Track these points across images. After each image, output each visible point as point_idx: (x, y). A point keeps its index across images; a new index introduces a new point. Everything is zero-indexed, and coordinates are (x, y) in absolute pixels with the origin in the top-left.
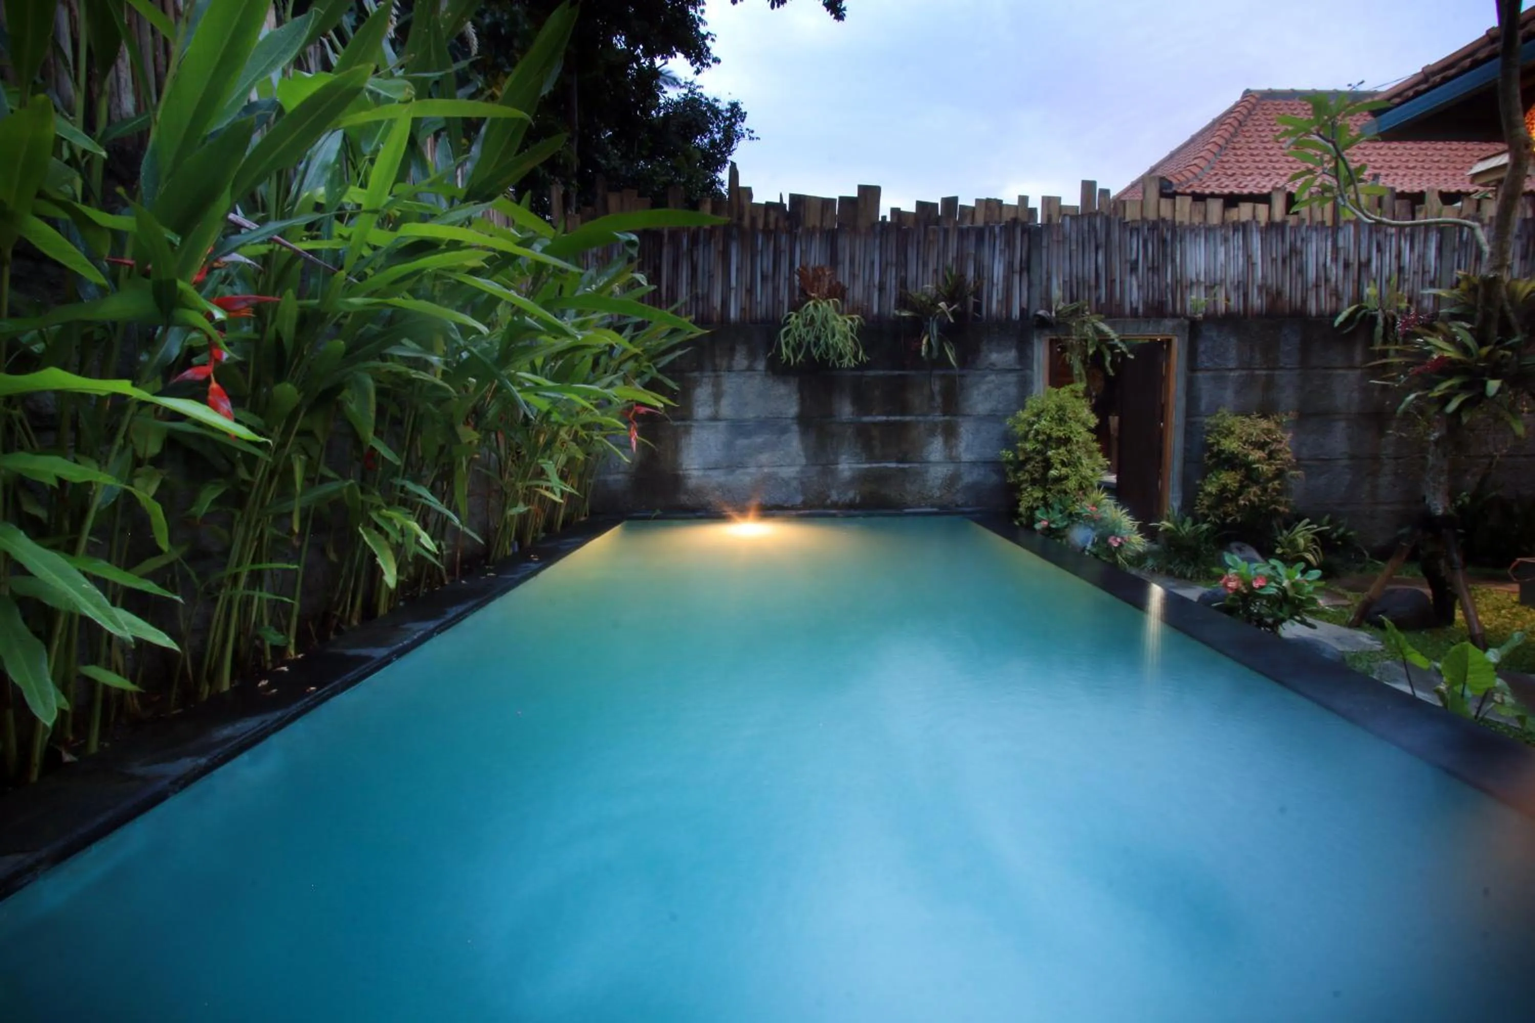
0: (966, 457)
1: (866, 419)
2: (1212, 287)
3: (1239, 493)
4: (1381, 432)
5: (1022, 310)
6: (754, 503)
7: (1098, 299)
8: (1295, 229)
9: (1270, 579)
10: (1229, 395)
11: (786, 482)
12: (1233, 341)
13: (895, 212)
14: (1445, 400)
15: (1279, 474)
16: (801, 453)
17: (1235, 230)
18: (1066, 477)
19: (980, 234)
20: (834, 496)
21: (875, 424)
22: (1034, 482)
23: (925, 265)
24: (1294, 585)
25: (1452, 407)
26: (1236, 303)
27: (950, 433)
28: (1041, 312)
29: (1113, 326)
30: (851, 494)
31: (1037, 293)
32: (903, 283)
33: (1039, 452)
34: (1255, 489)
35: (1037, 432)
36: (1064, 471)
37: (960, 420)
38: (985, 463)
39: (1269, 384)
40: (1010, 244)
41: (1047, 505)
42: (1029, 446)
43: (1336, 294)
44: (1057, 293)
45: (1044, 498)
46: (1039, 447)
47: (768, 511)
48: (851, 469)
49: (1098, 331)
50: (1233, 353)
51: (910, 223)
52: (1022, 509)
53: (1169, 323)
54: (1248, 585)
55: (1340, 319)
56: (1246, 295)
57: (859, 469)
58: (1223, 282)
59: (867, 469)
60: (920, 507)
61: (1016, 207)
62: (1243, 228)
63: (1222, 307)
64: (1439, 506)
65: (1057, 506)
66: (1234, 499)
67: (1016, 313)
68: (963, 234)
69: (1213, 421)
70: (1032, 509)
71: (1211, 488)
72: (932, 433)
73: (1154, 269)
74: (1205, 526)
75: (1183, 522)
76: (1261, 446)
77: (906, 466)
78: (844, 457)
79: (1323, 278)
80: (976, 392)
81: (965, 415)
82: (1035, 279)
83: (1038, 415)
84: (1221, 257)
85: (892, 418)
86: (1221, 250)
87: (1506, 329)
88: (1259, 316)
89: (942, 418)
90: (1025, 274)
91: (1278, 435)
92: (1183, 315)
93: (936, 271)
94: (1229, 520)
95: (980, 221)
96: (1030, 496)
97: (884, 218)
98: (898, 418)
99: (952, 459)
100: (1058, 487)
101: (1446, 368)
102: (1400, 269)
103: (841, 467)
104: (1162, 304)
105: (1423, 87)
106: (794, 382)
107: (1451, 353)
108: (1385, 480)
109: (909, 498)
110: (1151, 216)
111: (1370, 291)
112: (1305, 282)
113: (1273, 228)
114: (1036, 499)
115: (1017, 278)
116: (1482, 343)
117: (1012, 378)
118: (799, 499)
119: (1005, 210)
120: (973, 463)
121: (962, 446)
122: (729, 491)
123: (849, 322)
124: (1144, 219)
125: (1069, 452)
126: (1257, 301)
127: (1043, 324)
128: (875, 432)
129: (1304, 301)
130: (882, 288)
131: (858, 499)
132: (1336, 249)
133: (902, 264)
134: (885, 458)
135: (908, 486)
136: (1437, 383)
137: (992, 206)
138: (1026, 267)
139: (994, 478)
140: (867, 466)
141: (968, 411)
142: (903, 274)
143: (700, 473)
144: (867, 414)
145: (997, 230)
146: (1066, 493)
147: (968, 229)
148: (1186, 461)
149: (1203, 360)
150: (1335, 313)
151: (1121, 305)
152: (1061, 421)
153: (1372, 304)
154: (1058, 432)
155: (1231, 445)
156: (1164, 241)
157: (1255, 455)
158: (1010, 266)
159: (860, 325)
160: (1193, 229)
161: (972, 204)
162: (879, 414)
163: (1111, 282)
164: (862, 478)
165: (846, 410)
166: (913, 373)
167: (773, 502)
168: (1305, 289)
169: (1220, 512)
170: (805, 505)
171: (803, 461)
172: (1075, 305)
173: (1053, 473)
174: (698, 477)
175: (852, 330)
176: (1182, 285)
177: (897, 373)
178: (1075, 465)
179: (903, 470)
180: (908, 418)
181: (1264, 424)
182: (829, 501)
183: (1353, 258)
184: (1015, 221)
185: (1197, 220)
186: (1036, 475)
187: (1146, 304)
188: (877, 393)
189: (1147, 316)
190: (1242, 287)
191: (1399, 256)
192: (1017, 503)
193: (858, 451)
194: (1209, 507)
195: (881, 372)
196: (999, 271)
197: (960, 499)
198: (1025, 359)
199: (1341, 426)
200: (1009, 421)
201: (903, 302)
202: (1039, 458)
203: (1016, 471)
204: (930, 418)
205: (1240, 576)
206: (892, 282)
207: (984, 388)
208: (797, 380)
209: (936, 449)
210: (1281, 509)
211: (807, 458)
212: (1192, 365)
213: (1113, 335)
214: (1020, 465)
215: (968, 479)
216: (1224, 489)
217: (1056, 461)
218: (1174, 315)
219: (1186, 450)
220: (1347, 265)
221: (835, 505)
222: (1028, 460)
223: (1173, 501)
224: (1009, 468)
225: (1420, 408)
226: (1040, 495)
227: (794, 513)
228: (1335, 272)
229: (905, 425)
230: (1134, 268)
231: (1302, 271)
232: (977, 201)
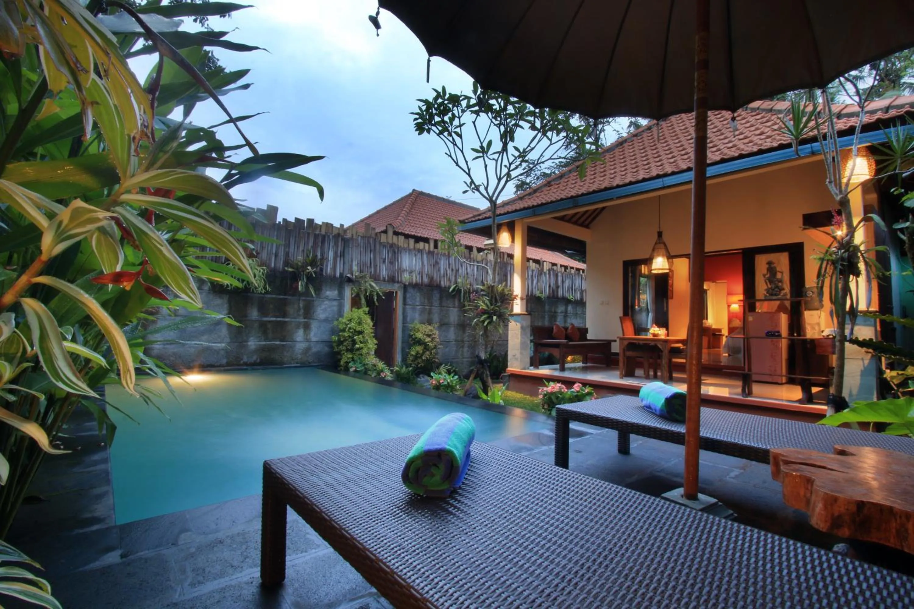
0: (314, 339)
1: (265, 319)
2: (411, 272)
3: (422, 354)
4: (464, 332)
5: (340, 273)
6: (197, 363)
7: (371, 273)
8: (437, 254)
9: (445, 379)
10: (417, 315)
11: (217, 352)
12: (418, 294)
13: (285, 220)
14: (483, 322)
15: (435, 347)
16: (227, 336)
17: (419, 252)
18: (362, 348)
19: (324, 237)
20: (245, 359)
21: (270, 322)
22: (347, 350)
23: (298, 247)
24: (451, 381)
25: (486, 323)
26: (419, 280)
27: (307, 327)
28: (349, 275)
29: (376, 283)
30: (255, 358)
31: (347, 267)
32: (287, 254)
33: (350, 337)
34: (428, 353)
35: (350, 328)
36: (361, 345)
37: (311, 321)
38: (323, 342)
39: (430, 313)
40: (336, 244)
41: (353, 360)
42: (346, 334)
43: (449, 280)
44: (355, 268)
45: (353, 358)
46: (351, 334)
47: (205, 368)
48: (255, 345)
49: (371, 285)
50: (418, 299)
51: (291, 228)
52: (342, 363)
53: (397, 285)
54: (439, 382)
55: (451, 290)
56: (422, 277)
57: (260, 345)
58: (415, 271)
59: (265, 345)
60: (291, 363)
61: (339, 229)
62: (421, 251)
63: (414, 281)
64: (483, 356)
65: (359, 361)
66: (421, 357)
67: (338, 275)
68: (316, 236)
69: (412, 326)
70: (347, 363)
71: (413, 353)
72: (298, 327)
73: (392, 263)
74: (411, 368)
75: (402, 368)
76: (429, 336)
77: (285, 343)
78: (252, 338)
79: (445, 274)
80: (319, 308)
81: (313, 319)
82: (346, 260)
83: (350, 320)
84: (414, 261)
85: (279, 319)
86: (414, 259)
87: (496, 301)
88: (426, 286)
89: (303, 320)
90: (342, 258)
91: (434, 332)
92: (401, 282)
93: (303, 251)
94: (419, 365)
95: (323, 232)
96: (346, 357)
97: (280, 222)
98: (281, 319)
99: (307, 340)
100: (358, 352)
101: (484, 312)
102: (467, 274)
103: (249, 343)
104: (394, 277)
105: (473, 219)
106: (226, 298)
107: (485, 307)
108: (466, 349)
109: (286, 359)
110: (390, 242)
111: (459, 280)
112: (440, 274)
113: (430, 253)
114: (348, 358)
115: (339, 259)
116: (491, 305)
117: (335, 303)
118: (224, 361)
119: (334, 229)
120: (317, 342)
121: (312, 334)
122: (180, 357)
123: (262, 271)
124: (388, 243)
125: (363, 337)
126: (426, 280)
127: (349, 280)
128: (269, 326)
129: (440, 281)
130: (276, 256)
131: (258, 361)
132: (449, 264)
133: (288, 245)
134: (274, 339)
135: (285, 354)
136: (481, 316)
137: (328, 226)
138: (343, 255)
139: (327, 349)
140: (264, 343)
141: (316, 318)
142: (287, 250)
143: (161, 347)
144: (266, 317)
145: (331, 237)
146: (361, 355)
147: (318, 235)
148: (403, 342)
149: (409, 301)
150: (449, 287)
151: (379, 276)
152: (360, 323)
153: (460, 285)
154: (359, 328)
155: (419, 335)
156: (395, 252)
157: (428, 339)
158: (336, 253)
159: (267, 272)
160: (405, 249)
161: (320, 223)
162: (272, 317)
163: (375, 266)
164: (262, 349)
165: (254, 314)
166: (289, 297)
167: (209, 363)
168: (441, 277)
169: (416, 362)
170: (228, 364)
171: (228, 340)
172: (362, 274)
173: (357, 346)
174: (159, 349)
175: (263, 274)
176: (401, 271)
177: (282, 297)
178: (365, 343)
179: (283, 345)
180: (286, 320)
181: (430, 327)
182: (242, 362)
183: (454, 268)
184: (339, 235)
185: (406, 246)
186: (349, 348)
187: (388, 276)
188: (271, 306)
189: (388, 281)
190: (421, 273)
191: (467, 269)
192: (339, 360)
193: (260, 335)
194: (412, 361)
195: (274, 296)
196: (331, 255)
197: (310, 359)
198: (341, 295)
199: (452, 329)
200: (336, 323)
201: (287, 263)
202: (350, 340)
203: (338, 345)
204: (297, 320)
205: (436, 380)
206: (282, 254)
207: (323, 307)
208: (228, 296)
209: (300, 335)
210: (437, 360)
211: (231, 338)
212: (405, 303)
213: (377, 288)
214: (340, 343)
215: (314, 350)
216: (418, 353)
217: (358, 341)
218: (398, 282)
219: (403, 337)
220: (452, 270)
221: (246, 364)
222: (345, 340)
223: (398, 358)
224: (334, 344)
225: (476, 324)
226: (351, 356)
227: (222, 369)
228: (449, 272)
229: (285, 322)
230: (384, 262)
231: (439, 270)
232: (323, 223)
